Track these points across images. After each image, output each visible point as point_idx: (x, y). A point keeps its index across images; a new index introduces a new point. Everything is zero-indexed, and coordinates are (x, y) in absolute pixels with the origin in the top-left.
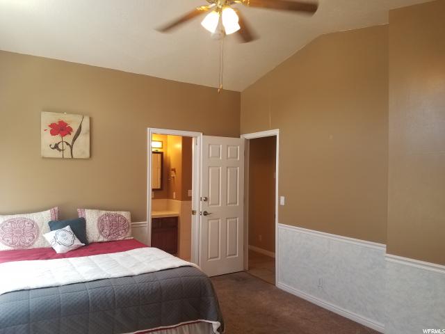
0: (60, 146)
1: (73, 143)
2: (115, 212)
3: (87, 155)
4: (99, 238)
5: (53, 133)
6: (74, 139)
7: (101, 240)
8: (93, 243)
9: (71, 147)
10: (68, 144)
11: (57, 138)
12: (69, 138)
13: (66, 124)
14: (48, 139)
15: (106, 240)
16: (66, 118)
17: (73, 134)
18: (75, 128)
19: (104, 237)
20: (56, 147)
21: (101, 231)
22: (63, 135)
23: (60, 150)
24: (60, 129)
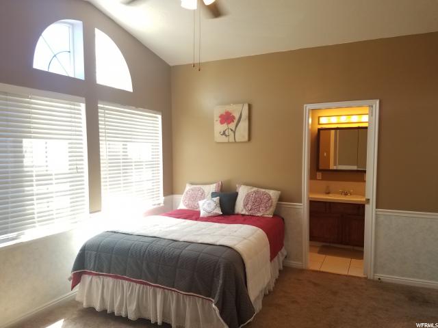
0: (227, 133)
1: (236, 129)
2: (264, 190)
3: (246, 138)
4: (242, 211)
5: (222, 122)
6: (236, 126)
7: (243, 213)
8: (238, 214)
9: (234, 133)
10: (232, 130)
11: (225, 126)
12: (232, 126)
13: (230, 114)
14: (219, 127)
15: (247, 213)
16: (230, 108)
17: (236, 121)
18: (237, 117)
19: (246, 210)
20: (224, 133)
21: (245, 205)
22: (229, 123)
23: (226, 136)
24: (227, 118)
